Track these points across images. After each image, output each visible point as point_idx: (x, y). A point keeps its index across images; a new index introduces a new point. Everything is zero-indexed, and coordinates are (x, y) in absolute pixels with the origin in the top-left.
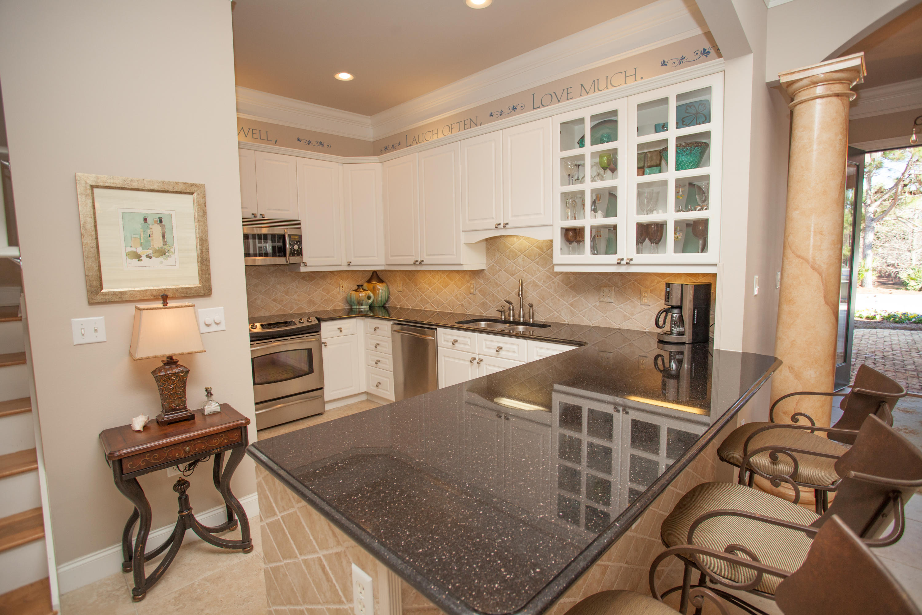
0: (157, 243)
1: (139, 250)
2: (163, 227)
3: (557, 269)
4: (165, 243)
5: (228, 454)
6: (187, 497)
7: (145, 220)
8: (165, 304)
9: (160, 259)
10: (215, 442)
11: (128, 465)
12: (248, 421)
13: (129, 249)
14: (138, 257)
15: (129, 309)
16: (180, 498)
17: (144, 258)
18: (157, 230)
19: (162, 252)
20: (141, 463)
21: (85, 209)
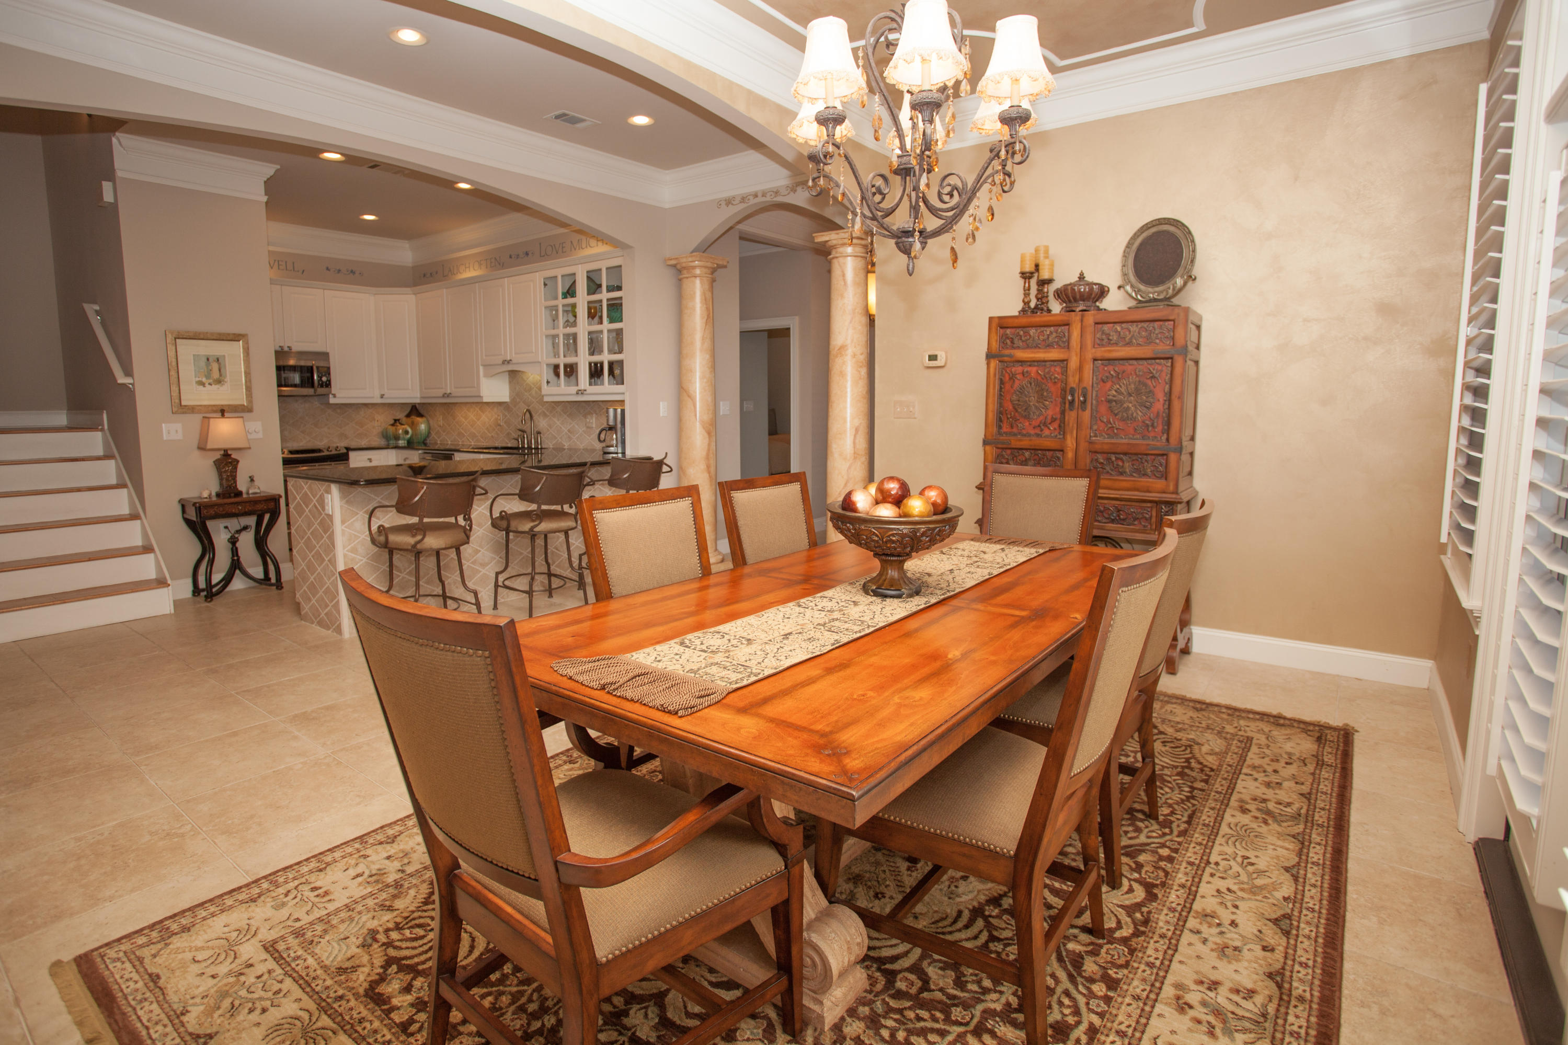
0: (216, 375)
1: (204, 380)
2: (219, 364)
3: (546, 399)
4: (221, 375)
5: (267, 517)
6: (237, 549)
7: (208, 359)
8: (223, 415)
9: (217, 386)
10: (259, 507)
11: (204, 512)
12: (280, 496)
13: (198, 379)
14: (203, 384)
15: (197, 418)
16: (232, 549)
17: (207, 385)
18: (215, 366)
19: (219, 382)
20: (212, 512)
21: (172, 353)
